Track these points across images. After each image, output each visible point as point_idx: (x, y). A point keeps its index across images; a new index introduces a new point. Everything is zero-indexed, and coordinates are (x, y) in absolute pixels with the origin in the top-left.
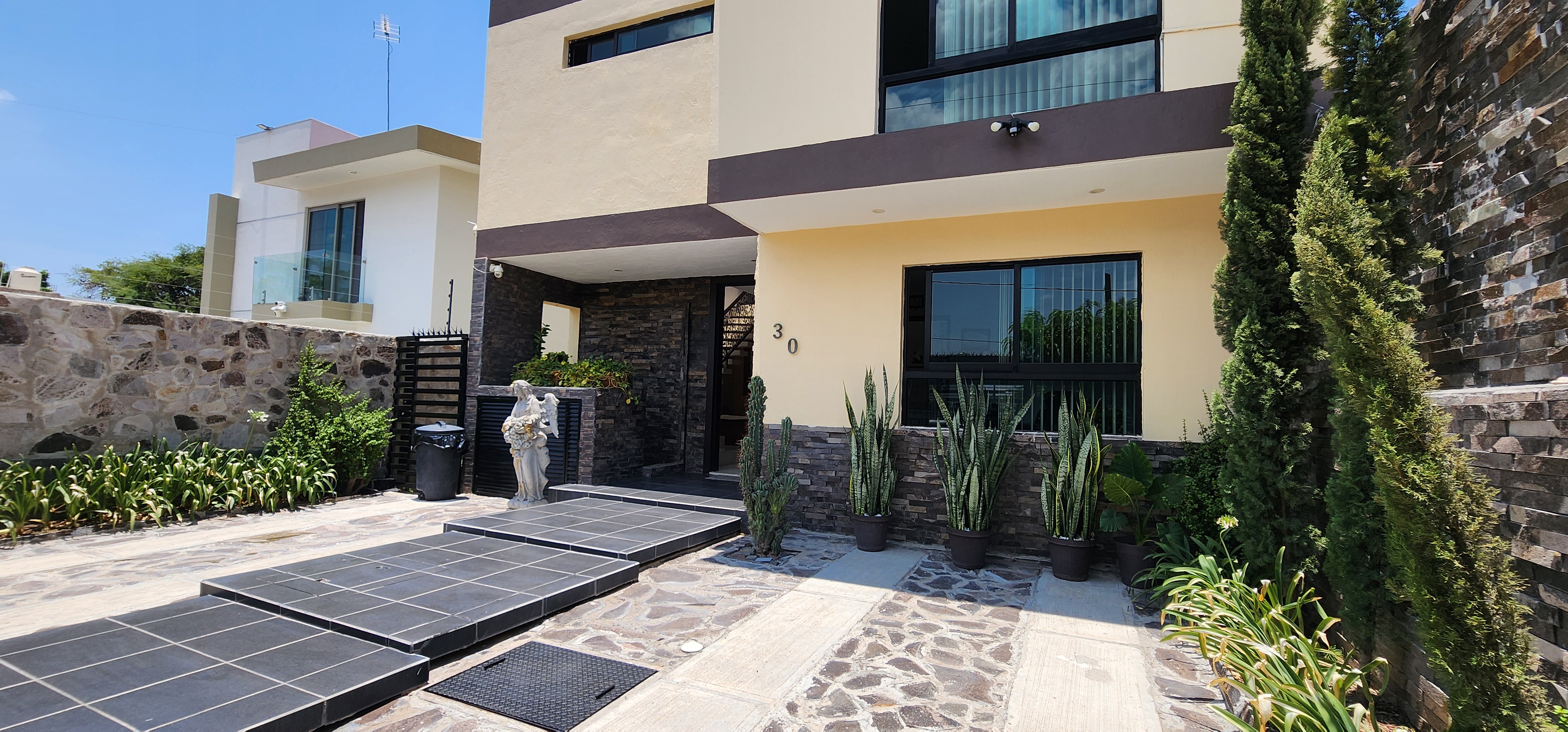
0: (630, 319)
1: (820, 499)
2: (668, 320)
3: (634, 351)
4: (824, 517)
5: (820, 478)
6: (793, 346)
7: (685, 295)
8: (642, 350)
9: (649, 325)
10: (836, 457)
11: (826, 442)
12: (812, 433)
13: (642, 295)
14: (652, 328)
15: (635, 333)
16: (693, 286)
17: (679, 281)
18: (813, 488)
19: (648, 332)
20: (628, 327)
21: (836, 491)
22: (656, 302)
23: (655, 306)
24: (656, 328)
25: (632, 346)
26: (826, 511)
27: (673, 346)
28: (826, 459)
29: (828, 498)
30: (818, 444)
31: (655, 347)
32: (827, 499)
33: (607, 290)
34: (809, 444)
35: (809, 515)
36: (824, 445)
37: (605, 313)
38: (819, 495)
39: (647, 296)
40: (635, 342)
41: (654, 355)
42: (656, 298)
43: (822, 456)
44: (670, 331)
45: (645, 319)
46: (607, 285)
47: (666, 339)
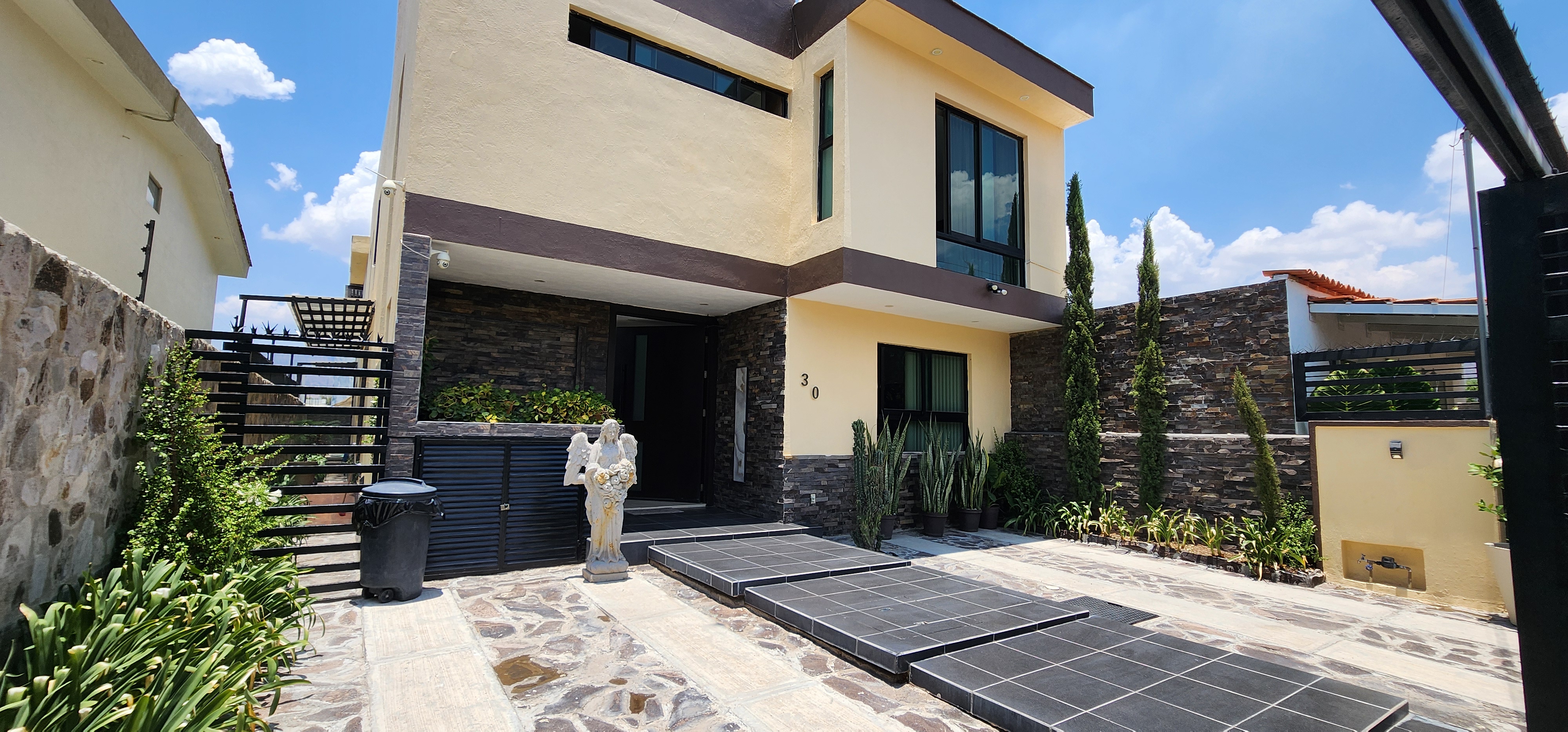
0: (498, 334)
1: (833, 511)
2: (556, 343)
3: (505, 374)
4: (836, 524)
5: (834, 494)
6: (815, 393)
7: (579, 317)
8: (517, 374)
9: (529, 345)
10: (844, 478)
11: (837, 467)
12: (829, 460)
13: (517, 308)
14: (532, 348)
15: (505, 352)
16: (588, 309)
17: (571, 300)
18: (829, 503)
19: (525, 352)
20: (495, 344)
21: (843, 502)
22: (539, 319)
23: (537, 324)
24: (538, 350)
25: (502, 368)
26: (838, 519)
27: (562, 373)
28: (837, 479)
29: (839, 508)
30: (832, 469)
31: (537, 371)
32: (838, 510)
33: (460, 292)
34: (826, 470)
35: (826, 524)
36: (836, 469)
37: (455, 321)
38: (833, 508)
39: (524, 309)
40: (507, 364)
41: (535, 380)
42: (539, 315)
43: (835, 478)
44: (558, 356)
45: (521, 335)
46: (460, 286)
47: (553, 364)
